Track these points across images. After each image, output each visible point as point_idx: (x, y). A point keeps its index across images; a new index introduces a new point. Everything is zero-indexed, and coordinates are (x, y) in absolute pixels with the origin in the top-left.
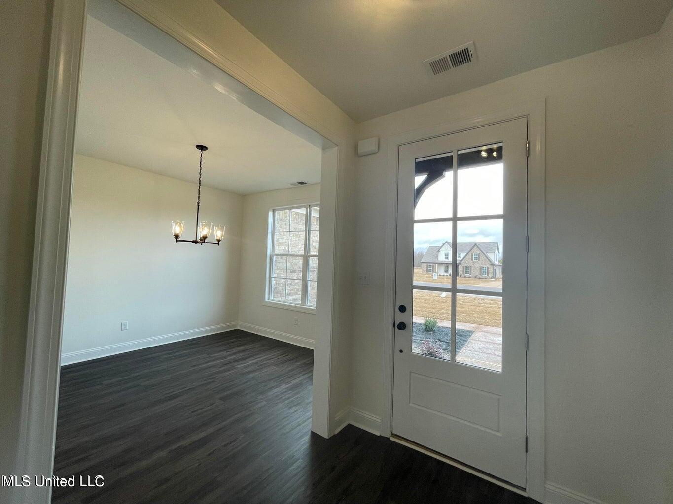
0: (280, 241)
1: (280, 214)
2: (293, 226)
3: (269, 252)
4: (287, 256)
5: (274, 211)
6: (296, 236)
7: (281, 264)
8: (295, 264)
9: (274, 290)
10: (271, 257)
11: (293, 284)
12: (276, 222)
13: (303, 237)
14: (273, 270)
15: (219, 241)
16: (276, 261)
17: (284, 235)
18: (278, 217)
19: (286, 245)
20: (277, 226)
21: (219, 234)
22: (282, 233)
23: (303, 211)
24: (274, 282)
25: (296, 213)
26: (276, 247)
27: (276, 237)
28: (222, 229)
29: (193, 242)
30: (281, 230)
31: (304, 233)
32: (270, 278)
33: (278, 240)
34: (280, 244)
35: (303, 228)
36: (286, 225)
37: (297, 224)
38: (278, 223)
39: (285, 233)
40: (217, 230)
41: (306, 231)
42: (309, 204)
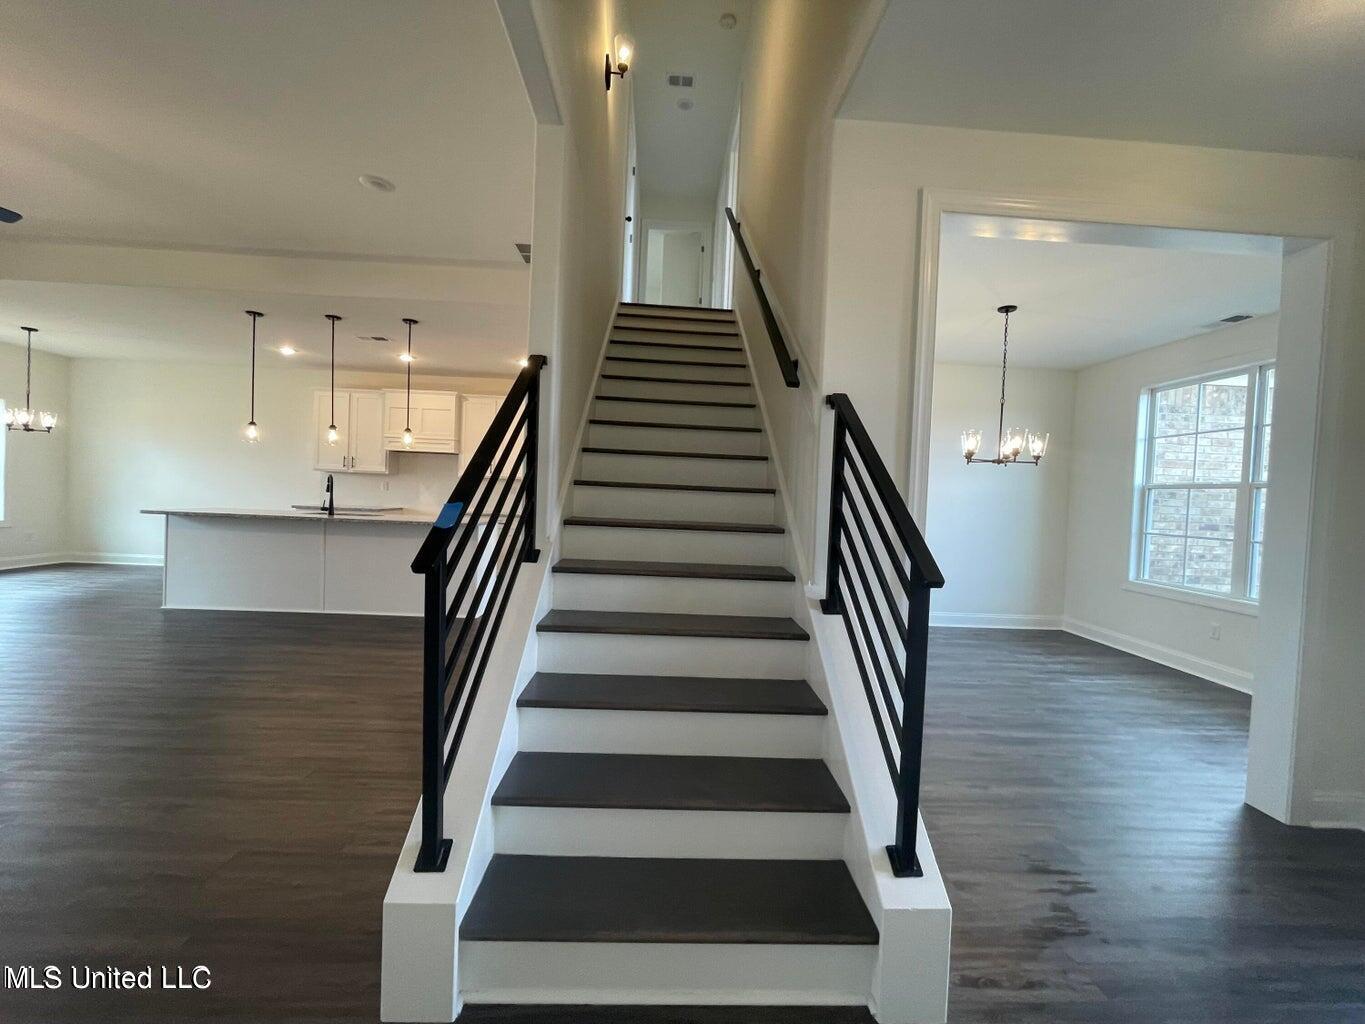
0: (1170, 456)
1: (1167, 399)
2: (1208, 419)
3: (1139, 479)
4: (1189, 487)
5: (1153, 392)
6: (1220, 443)
7: (1172, 510)
8: (1218, 512)
9: (1151, 565)
10: (1145, 491)
11: (1208, 557)
12: (1158, 415)
13: (1240, 445)
14: (1150, 519)
15: (1038, 458)
16: (1156, 501)
17: (1180, 443)
18: (1165, 403)
19: (1187, 466)
20: (1159, 424)
21: (1037, 447)
22: (1175, 439)
23: (1242, 381)
24: (1151, 547)
25: (1219, 389)
26: (1157, 470)
27: (1158, 450)
28: (1042, 437)
29: (993, 462)
30: (1172, 432)
31: (1241, 435)
32: (1142, 534)
33: (1162, 456)
34: (1169, 464)
35: (1241, 421)
36: (1186, 419)
37: (1224, 414)
38: (1163, 417)
39: (1185, 438)
40: (1033, 442)
41: (1248, 428)
42: (1261, 363)
